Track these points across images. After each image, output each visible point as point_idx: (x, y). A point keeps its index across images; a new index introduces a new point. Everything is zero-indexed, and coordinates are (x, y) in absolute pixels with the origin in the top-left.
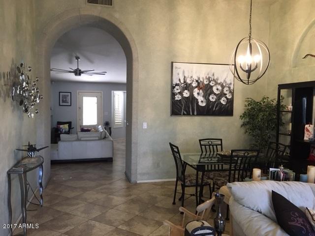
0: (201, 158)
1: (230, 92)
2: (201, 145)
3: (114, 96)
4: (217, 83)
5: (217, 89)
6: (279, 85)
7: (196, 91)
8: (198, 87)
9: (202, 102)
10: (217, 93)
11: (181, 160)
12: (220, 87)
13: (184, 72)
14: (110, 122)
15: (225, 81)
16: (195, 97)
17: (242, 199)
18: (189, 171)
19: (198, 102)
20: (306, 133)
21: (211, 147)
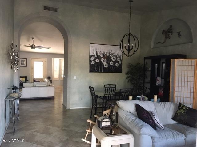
0: (105, 94)
1: (121, 60)
2: (105, 88)
3: (54, 61)
4: (113, 56)
5: (114, 59)
6: (145, 57)
7: (103, 59)
8: (104, 57)
9: (106, 65)
10: (114, 61)
11: (95, 94)
12: (115, 58)
13: (96, 49)
14: (51, 77)
15: (118, 54)
16: (102, 63)
17: (123, 107)
18: (99, 100)
19: (103, 65)
20: (157, 81)
21: (110, 88)
